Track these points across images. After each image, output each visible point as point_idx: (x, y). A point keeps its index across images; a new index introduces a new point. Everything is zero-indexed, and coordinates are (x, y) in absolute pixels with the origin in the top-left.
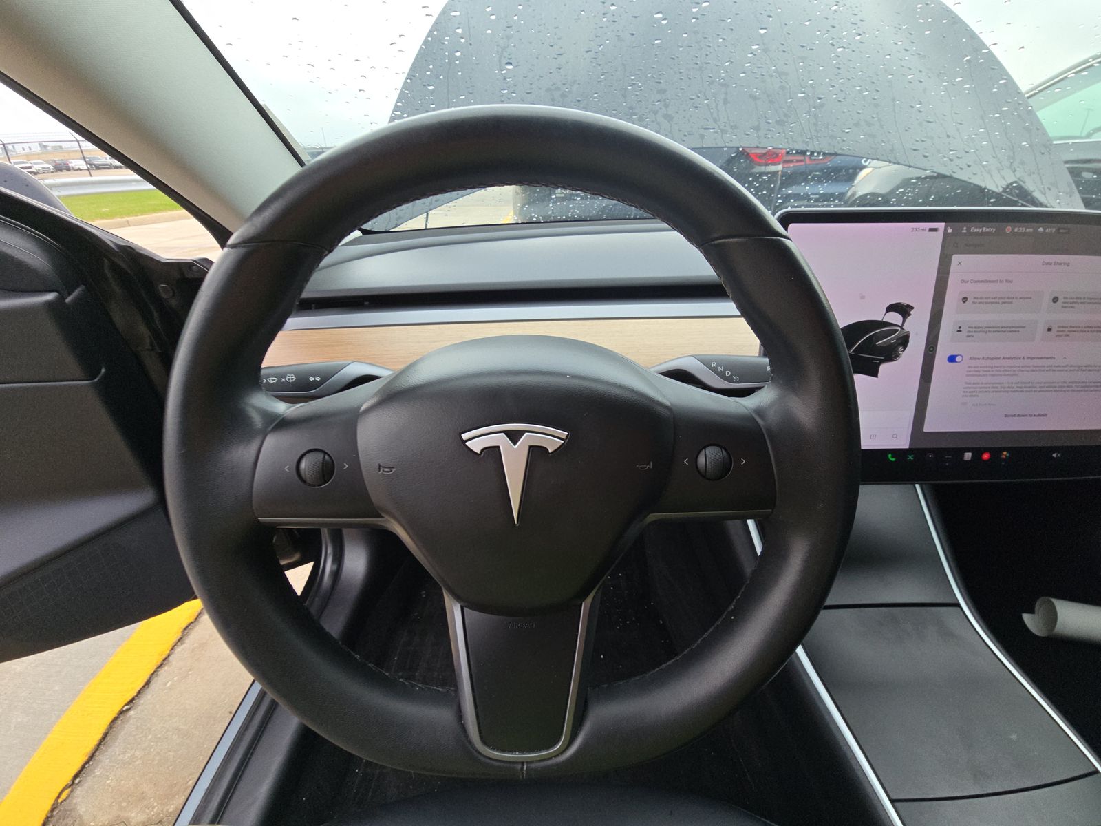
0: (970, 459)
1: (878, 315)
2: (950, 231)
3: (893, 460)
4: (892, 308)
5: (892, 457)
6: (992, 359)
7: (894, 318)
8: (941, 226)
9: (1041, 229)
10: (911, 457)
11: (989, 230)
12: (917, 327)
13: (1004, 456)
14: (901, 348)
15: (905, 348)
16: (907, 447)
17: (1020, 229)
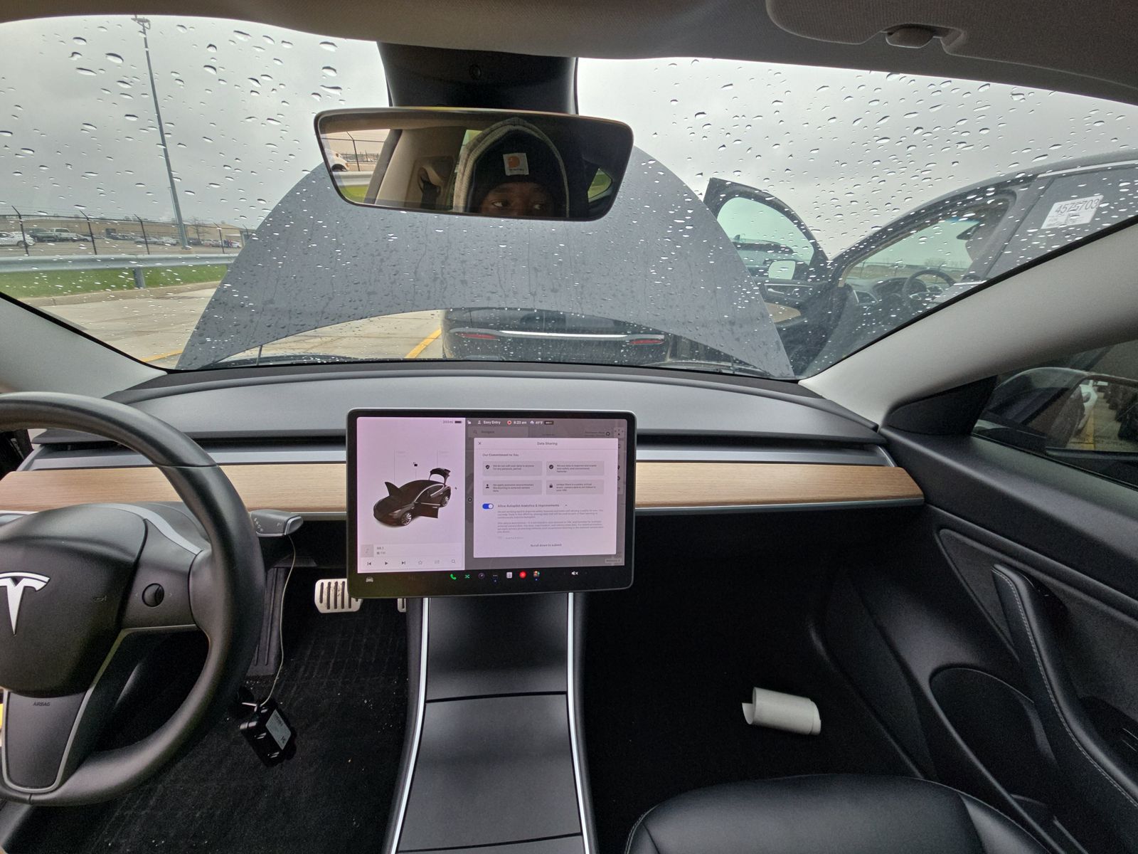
0: (511, 577)
1: (425, 476)
2: (469, 423)
3: (455, 578)
4: (434, 472)
5: (454, 576)
6: (514, 506)
7: (438, 478)
8: (463, 420)
9: (532, 422)
10: (467, 577)
11: (496, 422)
12: (456, 482)
13: (535, 575)
14: (447, 498)
15: (449, 497)
16: (464, 569)
17: (518, 422)
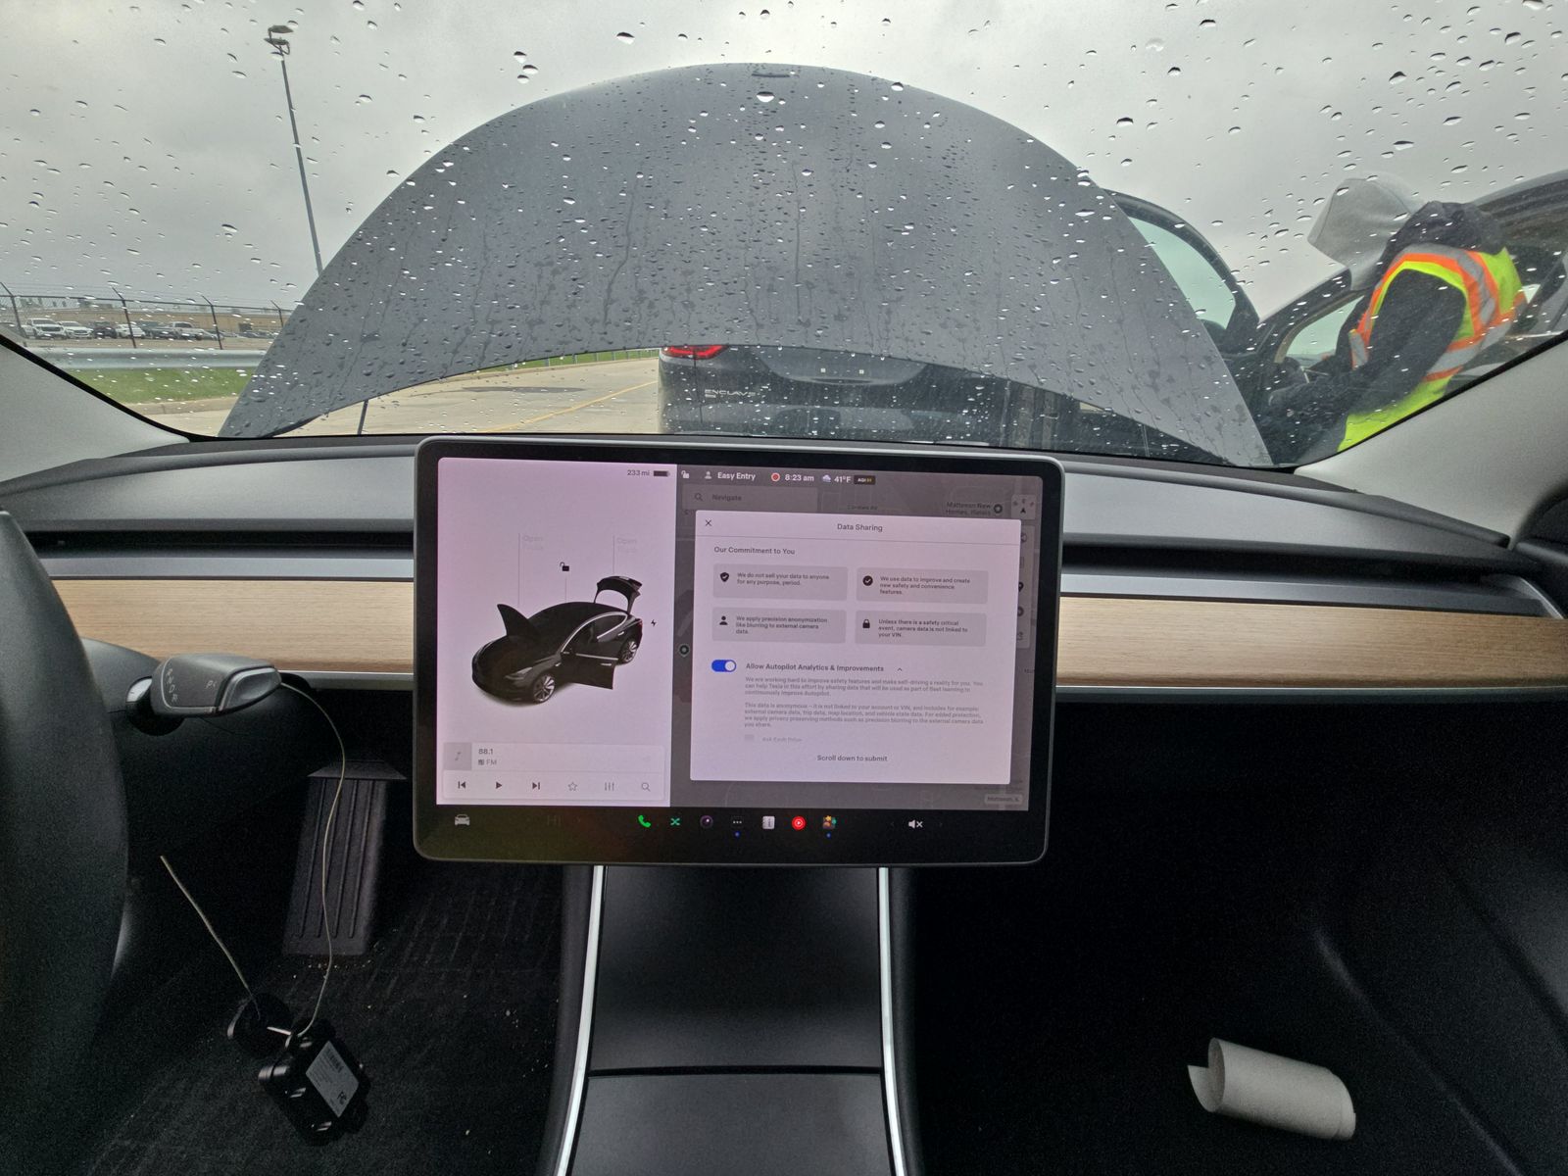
0: (772, 827)
1: (584, 592)
2: (686, 476)
3: (648, 825)
4: (606, 584)
5: (645, 821)
6: (782, 668)
7: (614, 599)
8: (672, 468)
9: (827, 478)
10: (675, 822)
11: (747, 476)
12: (654, 610)
13: (827, 824)
14: (632, 644)
15: (638, 643)
16: (668, 805)
17: (794, 476)
